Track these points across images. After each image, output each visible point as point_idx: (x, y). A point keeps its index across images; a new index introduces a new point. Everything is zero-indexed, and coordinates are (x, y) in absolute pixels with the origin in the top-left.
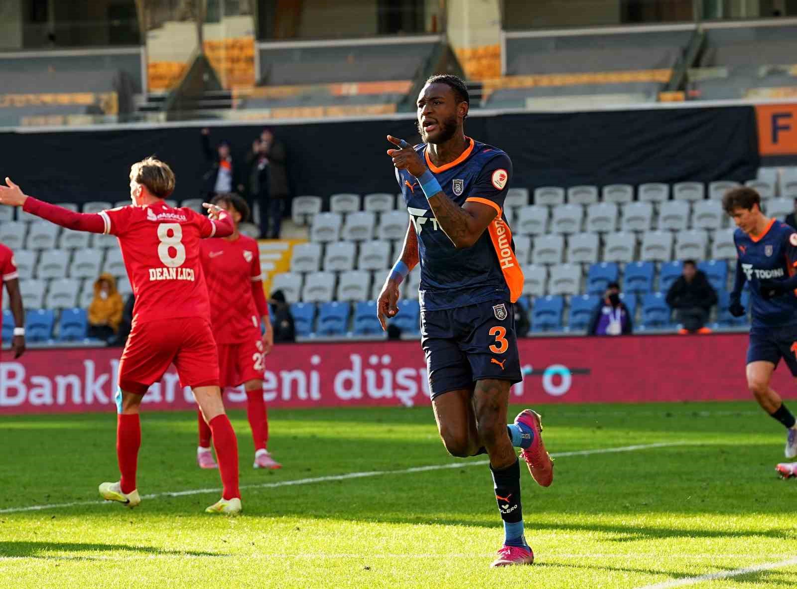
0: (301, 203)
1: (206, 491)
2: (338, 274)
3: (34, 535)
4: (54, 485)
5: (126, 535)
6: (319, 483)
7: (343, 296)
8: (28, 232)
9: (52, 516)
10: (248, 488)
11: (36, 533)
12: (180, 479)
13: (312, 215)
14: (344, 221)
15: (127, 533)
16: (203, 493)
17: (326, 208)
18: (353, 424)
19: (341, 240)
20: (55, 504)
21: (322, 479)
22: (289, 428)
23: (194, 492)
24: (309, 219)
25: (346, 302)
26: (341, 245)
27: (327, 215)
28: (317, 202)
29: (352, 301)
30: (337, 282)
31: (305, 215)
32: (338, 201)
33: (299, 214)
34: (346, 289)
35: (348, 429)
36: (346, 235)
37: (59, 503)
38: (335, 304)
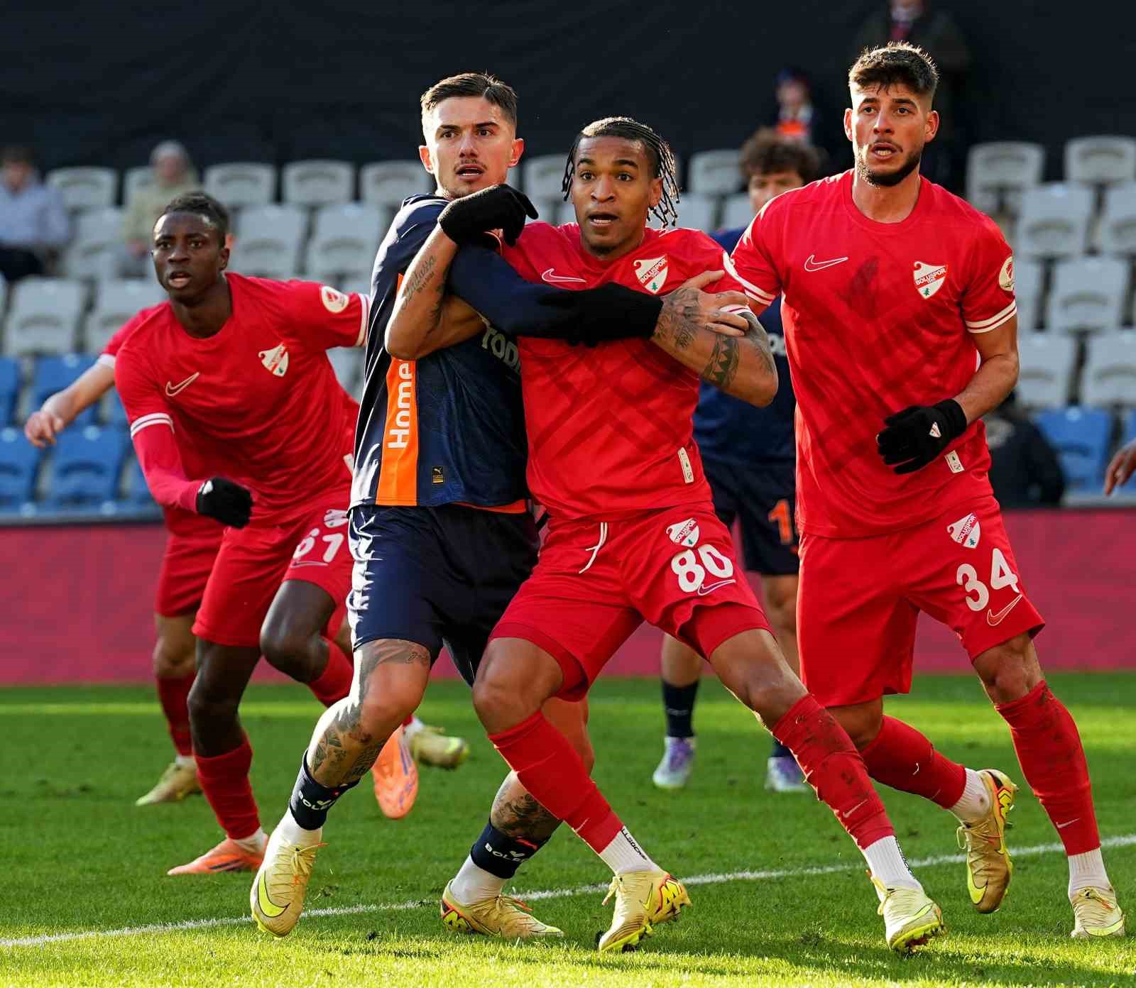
0: (990, 161)
1: (748, 875)
2: (1082, 337)
3: (326, 979)
4: (374, 855)
5: (552, 980)
6: (1035, 860)
7: (1095, 393)
8: (310, 232)
9: (369, 932)
10: (854, 871)
11: (330, 974)
12: (684, 845)
13: (1018, 189)
14: (1099, 204)
15: (555, 976)
16: (743, 881)
17: (1053, 172)
18: (1120, 713)
19: (1092, 252)
20: (376, 903)
21: (1041, 849)
22: (958, 722)
23: (720, 878)
24: (1011, 199)
25: (1101, 408)
26: (1093, 264)
27: (1057, 191)
28: (1032, 157)
29: (1117, 407)
30: (1081, 358)
31: (1002, 191)
32: (1086, 155)
33: (986, 189)
34: (1105, 374)
35: (1107, 727)
36: (1104, 238)
37: (385, 901)
38: (1074, 414)
